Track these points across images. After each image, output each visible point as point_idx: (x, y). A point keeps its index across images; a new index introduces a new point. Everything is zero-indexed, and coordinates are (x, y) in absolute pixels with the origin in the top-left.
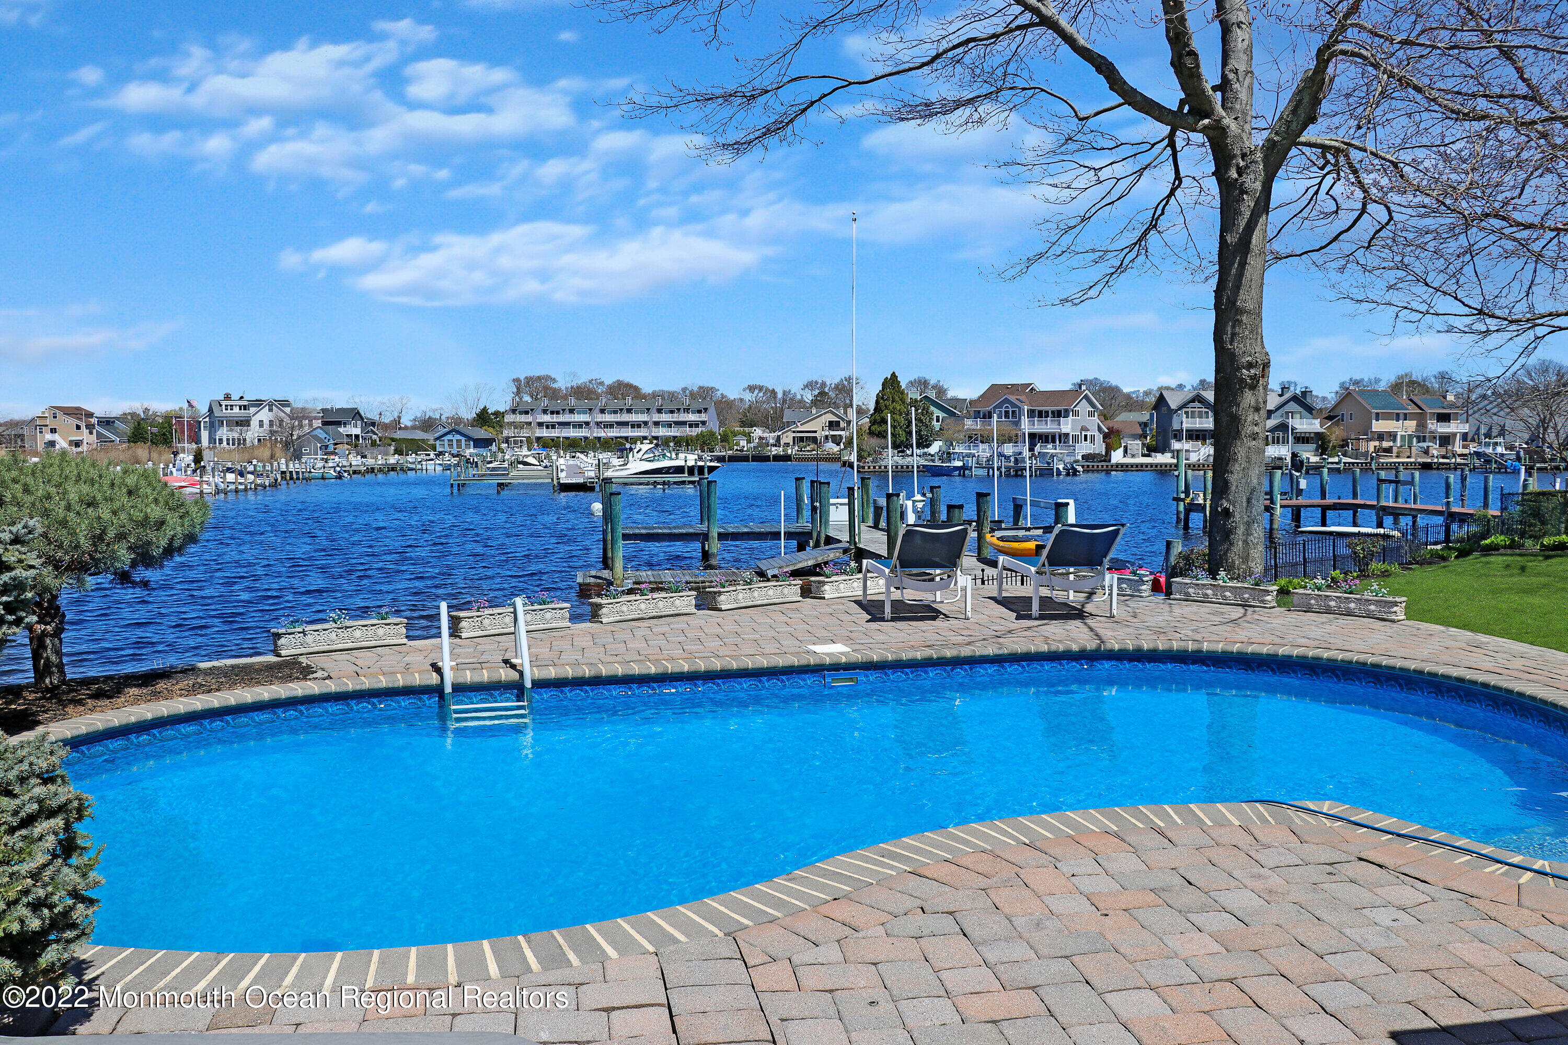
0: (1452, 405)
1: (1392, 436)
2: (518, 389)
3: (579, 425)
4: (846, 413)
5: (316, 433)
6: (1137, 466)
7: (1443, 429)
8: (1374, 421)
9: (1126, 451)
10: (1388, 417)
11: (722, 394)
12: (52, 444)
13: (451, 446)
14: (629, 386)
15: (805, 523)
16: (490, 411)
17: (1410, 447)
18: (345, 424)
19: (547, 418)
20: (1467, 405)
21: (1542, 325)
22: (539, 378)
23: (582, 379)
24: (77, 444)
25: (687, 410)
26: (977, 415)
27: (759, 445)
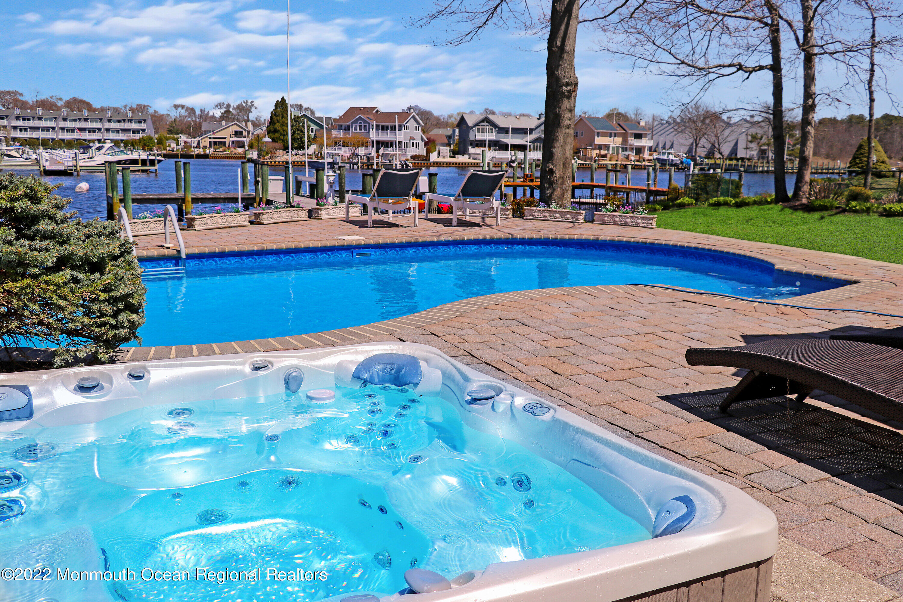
0: (644, 128)
1: (607, 147)
3: (47, 129)
4: (246, 125)
6: (447, 163)
7: (637, 143)
8: (596, 137)
9: (439, 154)
10: (604, 135)
11: (155, 111)
14: (82, 102)
15: (250, 191)
17: (618, 154)
19: (20, 123)
20: (651, 128)
21: (713, 72)
22: (9, 92)
25: (130, 121)
26: (340, 128)
27: (185, 147)
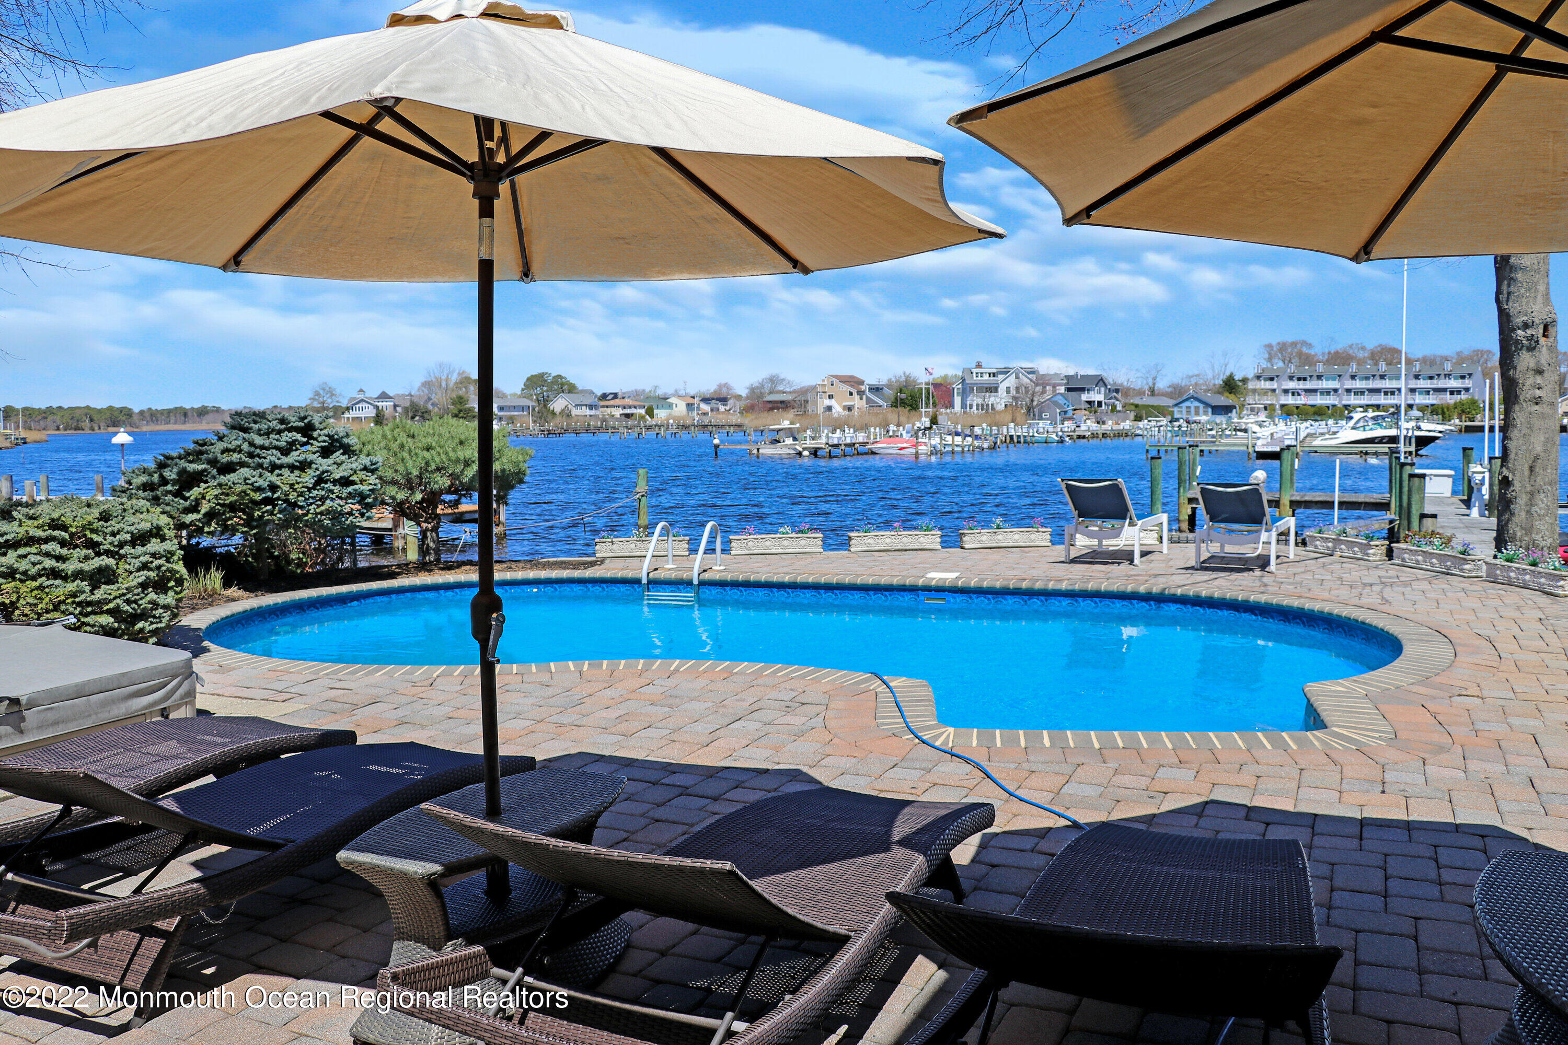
2: (1270, 354)
3: (1327, 392)
5: (1055, 399)
12: (829, 408)
13: (1188, 412)
14: (1388, 350)
16: (1236, 378)
18: (1088, 390)
19: (1292, 385)
22: (1294, 344)
23: (1340, 345)
24: (850, 409)
25: (1448, 376)
